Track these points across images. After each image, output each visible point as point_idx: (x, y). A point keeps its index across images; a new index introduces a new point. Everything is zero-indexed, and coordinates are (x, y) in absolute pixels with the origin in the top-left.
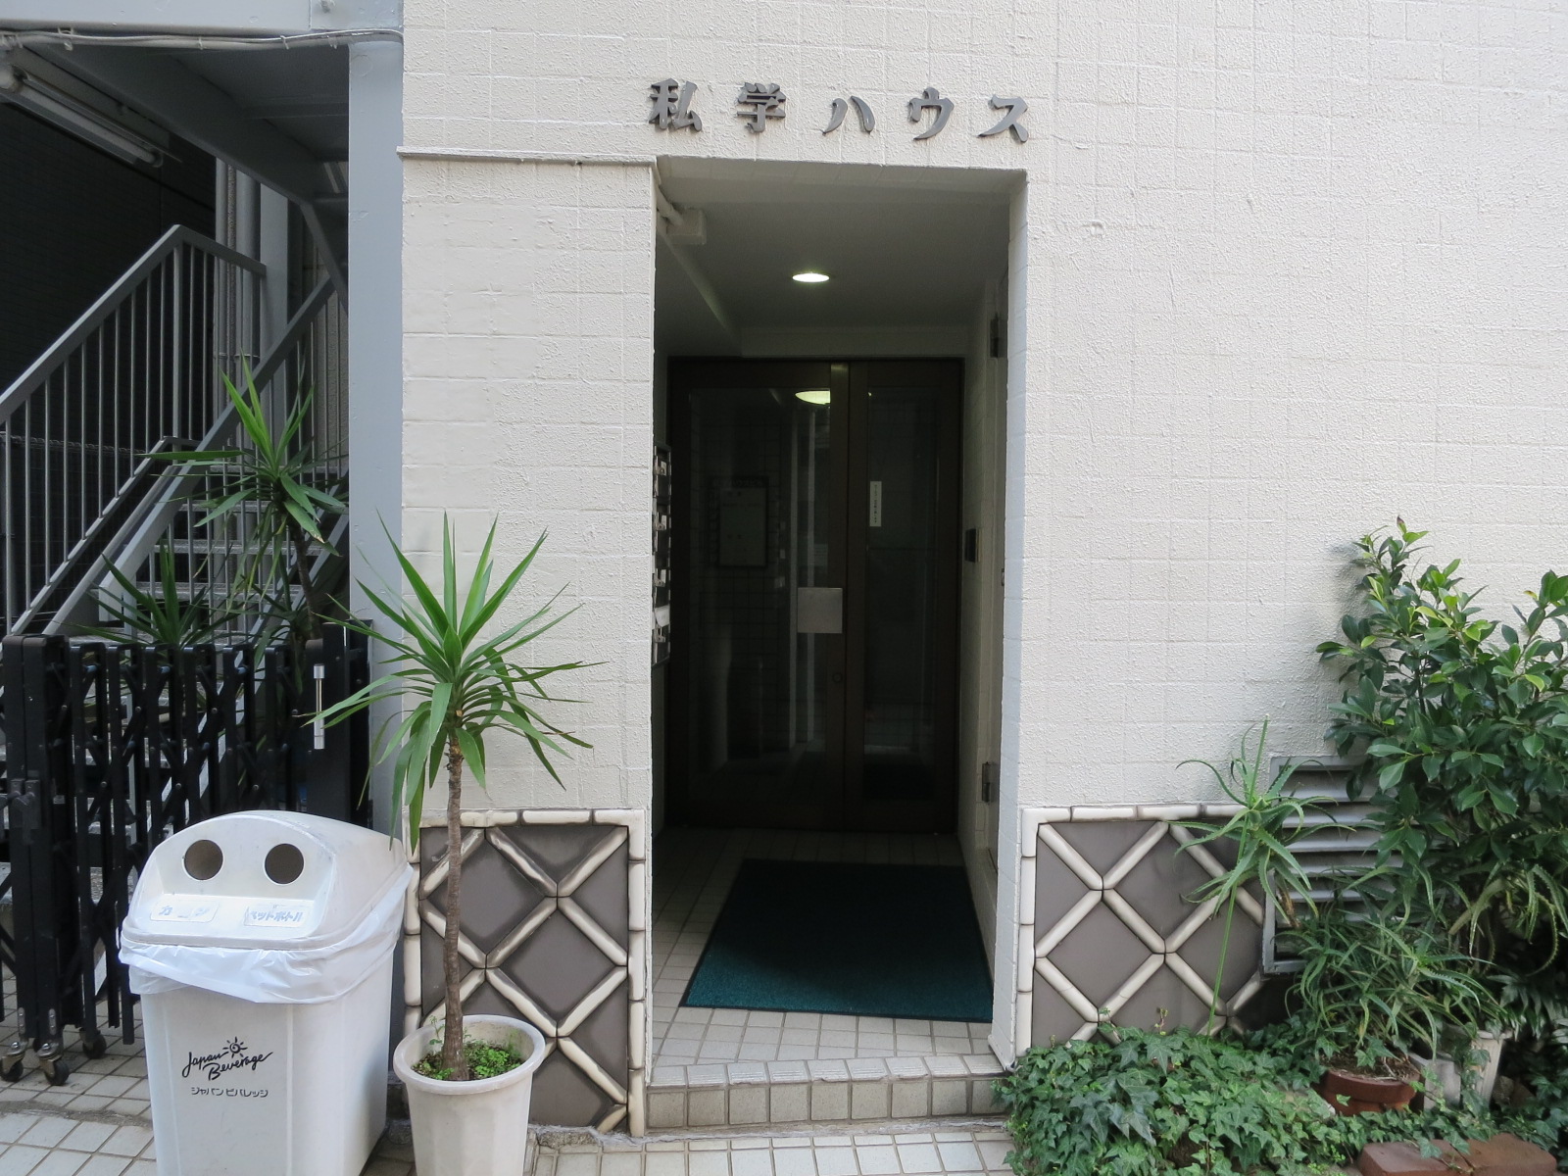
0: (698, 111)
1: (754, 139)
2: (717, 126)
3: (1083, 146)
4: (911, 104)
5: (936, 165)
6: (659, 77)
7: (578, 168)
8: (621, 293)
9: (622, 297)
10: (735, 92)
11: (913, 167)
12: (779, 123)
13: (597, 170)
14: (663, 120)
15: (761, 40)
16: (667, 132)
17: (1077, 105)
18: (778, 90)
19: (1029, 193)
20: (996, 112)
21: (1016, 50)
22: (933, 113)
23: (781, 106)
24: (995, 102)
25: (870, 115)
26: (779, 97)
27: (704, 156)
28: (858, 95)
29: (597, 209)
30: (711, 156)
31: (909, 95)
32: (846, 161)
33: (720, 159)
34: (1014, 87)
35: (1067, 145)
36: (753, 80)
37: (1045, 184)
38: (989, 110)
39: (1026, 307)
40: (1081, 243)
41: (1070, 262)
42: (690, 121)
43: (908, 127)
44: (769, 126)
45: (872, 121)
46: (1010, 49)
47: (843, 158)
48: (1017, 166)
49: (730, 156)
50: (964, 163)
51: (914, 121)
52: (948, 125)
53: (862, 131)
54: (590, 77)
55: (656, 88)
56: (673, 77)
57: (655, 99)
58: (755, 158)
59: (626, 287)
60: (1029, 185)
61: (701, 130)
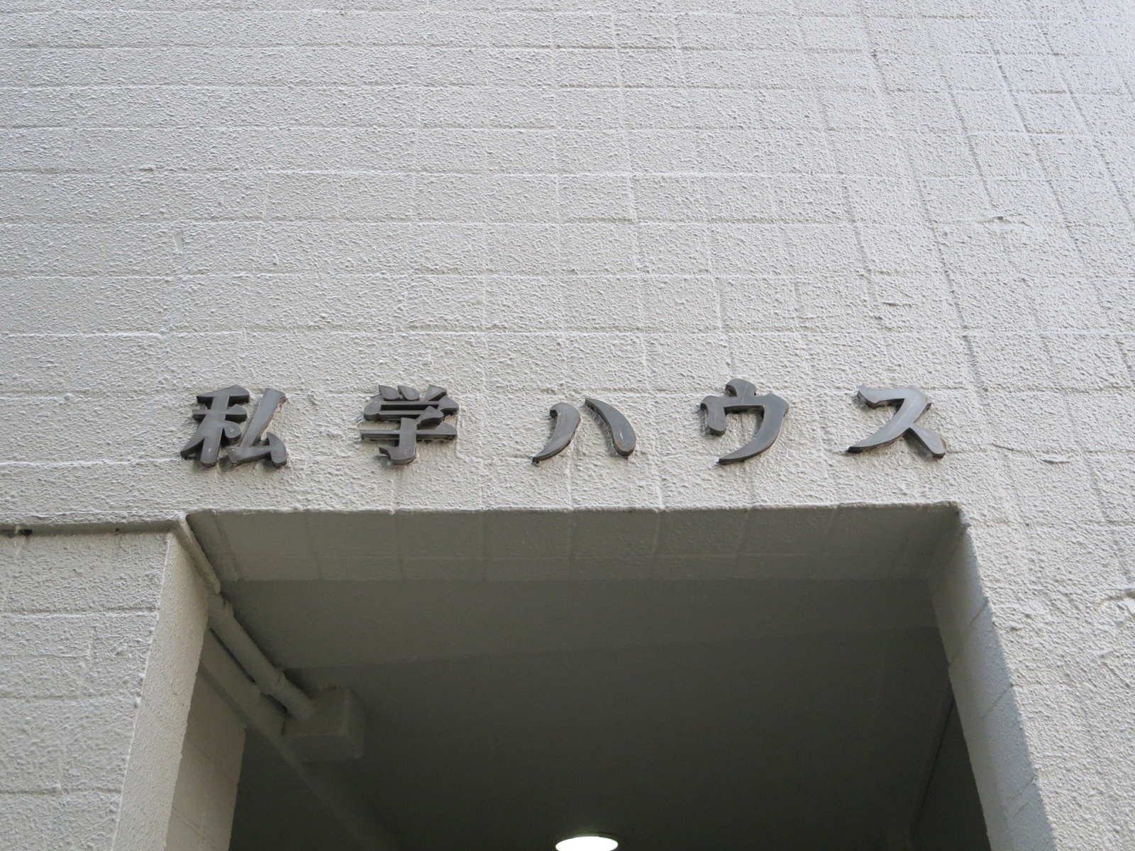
0: (285, 436)
1: (393, 477)
2: (319, 458)
3: (1058, 458)
4: (703, 407)
5: (770, 504)
6: (215, 381)
7: (22, 541)
8: (53, 792)
9: (53, 801)
10: (359, 402)
11: (721, 513)
12: (444, 450)
13: (58, 542)
14: (209, 452)
15: (414, 328)
16: (215, 473)
17: (1023, 395)
18: (444, 394)
19: (976, 544)
20: (873, 413)
21: (886, 322)
22: (750, 421)
23: (449, 421)
24: (866, 395)
25: (626, 427)
26: (443, 404)
27: (285, 509)
28: (600, 397)
29: (41, 616)
30: (301, 508)
31: (699, 395)
32: (584, 505)
33: (319, 514)
34: (896, 375)
35: (1026, 459)
36: (394, 383)
37: (1004, 527)
38: (858, 412)
39: (1034, 777)
40: (1115, 632)
41: (1104, 671)
42: (262, 450)
43: (703, 445)
44: (423, 455)
45: (631, 437)
46: (874, 322)
47: (574, 501)
48: (936, 497)
49: (339, 507)
50: (829, 500)
51: (715, 434)
52: (782, 437)
53: (612, 455)
54: (84, 392)
55: (205, 401)
56: (242, 385)
57: (199, 419)
58: (392, 508)
59: (68, 777)
60: (971, 531)
61: (284, 463)
